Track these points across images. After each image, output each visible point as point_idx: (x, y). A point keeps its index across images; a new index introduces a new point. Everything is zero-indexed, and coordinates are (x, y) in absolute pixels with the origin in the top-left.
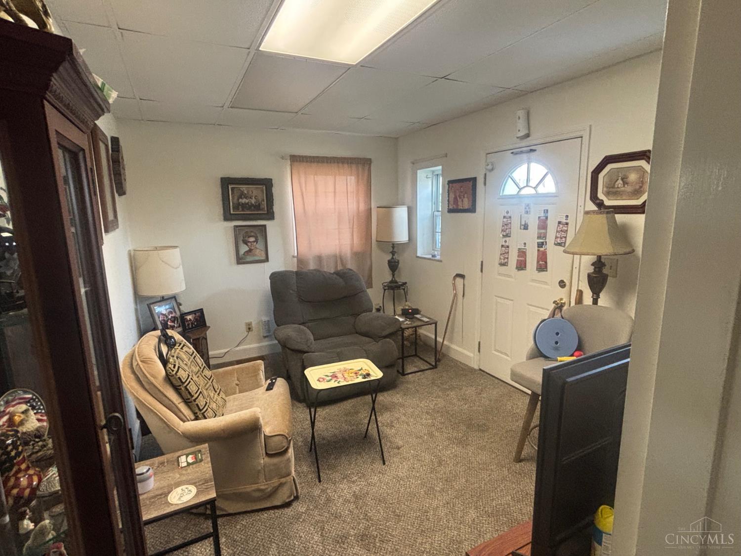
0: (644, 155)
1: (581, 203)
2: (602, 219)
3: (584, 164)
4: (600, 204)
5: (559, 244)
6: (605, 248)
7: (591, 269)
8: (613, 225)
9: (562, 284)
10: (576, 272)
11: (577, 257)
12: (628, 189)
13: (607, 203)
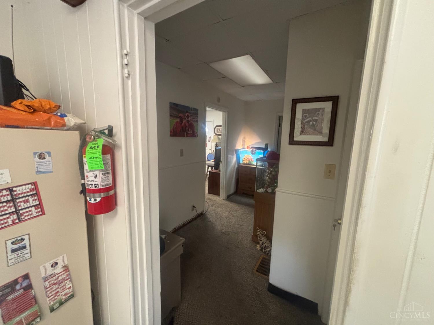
0: (220, 126)
1: (213, 134)
2: (217, 136)
3: (213, 127)
4: (216, 134)
5: (209, 142)
6: (217, 141)
7: (215, 145)
8: (218, 137)
9: (210, 150)
10: (212, 147)
11: (212, 143)
12: (220, 132)
13: (217, 134)
